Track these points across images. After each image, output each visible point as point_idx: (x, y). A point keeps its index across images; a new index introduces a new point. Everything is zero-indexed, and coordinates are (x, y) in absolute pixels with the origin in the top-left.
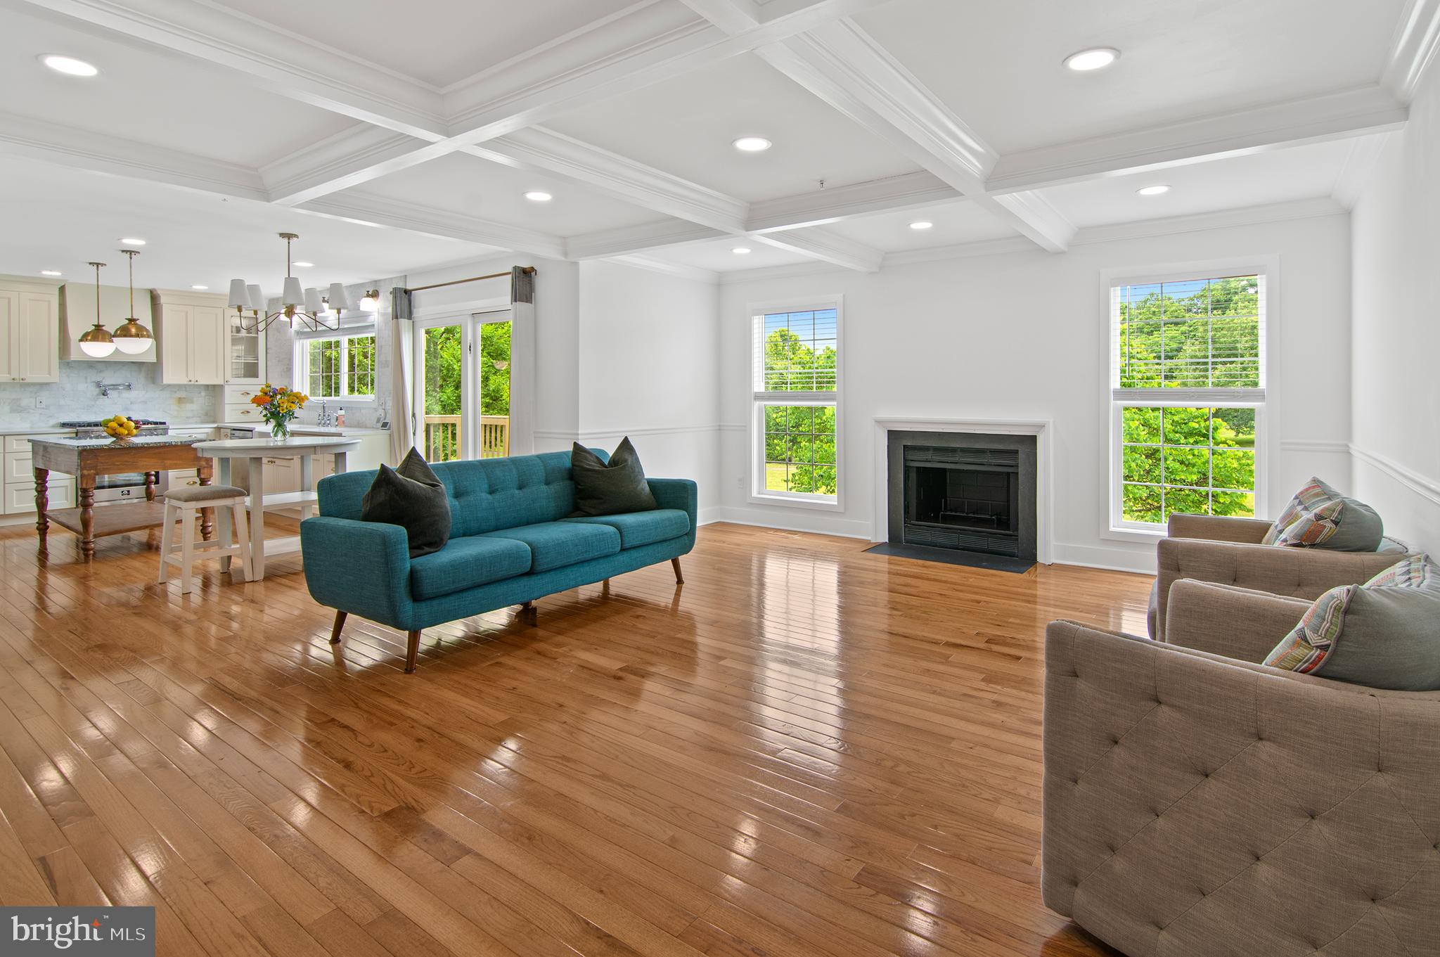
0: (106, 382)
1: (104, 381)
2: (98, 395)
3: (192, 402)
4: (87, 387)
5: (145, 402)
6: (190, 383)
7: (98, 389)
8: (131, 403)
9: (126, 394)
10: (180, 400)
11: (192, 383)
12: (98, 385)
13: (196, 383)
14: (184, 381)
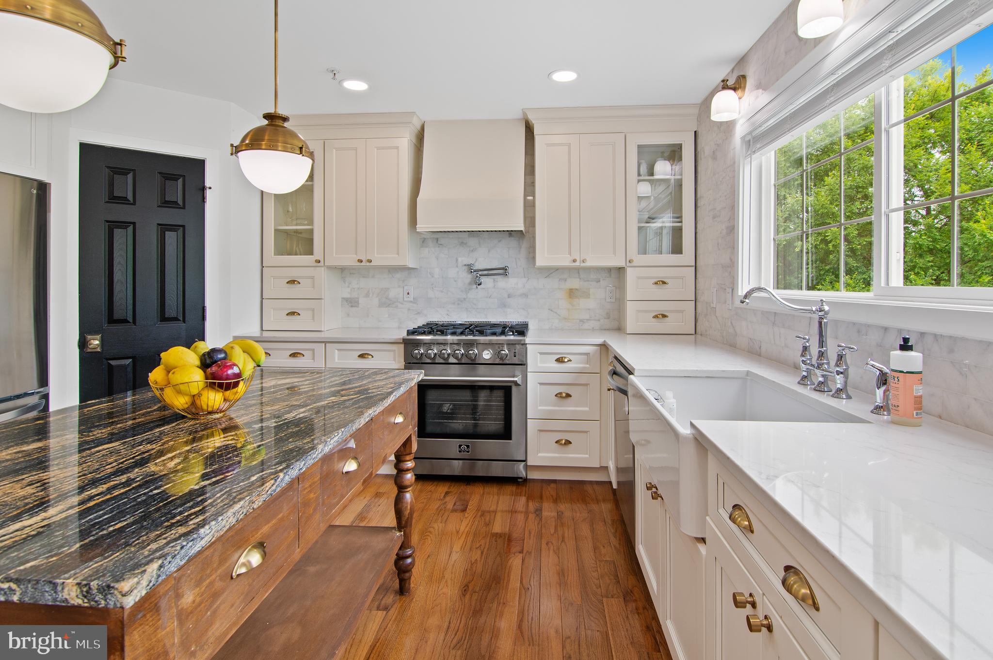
0: (478, 266)
1: (477, 264)
2: (470, 284)
3: (587, 295)
4: (458, 272)
5: (525, 295)
6: (574, 264)
7: (470, 276)
8: (509, 296)
9: (501, 282)
10: (572, 293)
11: (577, 264)
12: (470, 268)
13: (583, 265)
14: (566, 262)
